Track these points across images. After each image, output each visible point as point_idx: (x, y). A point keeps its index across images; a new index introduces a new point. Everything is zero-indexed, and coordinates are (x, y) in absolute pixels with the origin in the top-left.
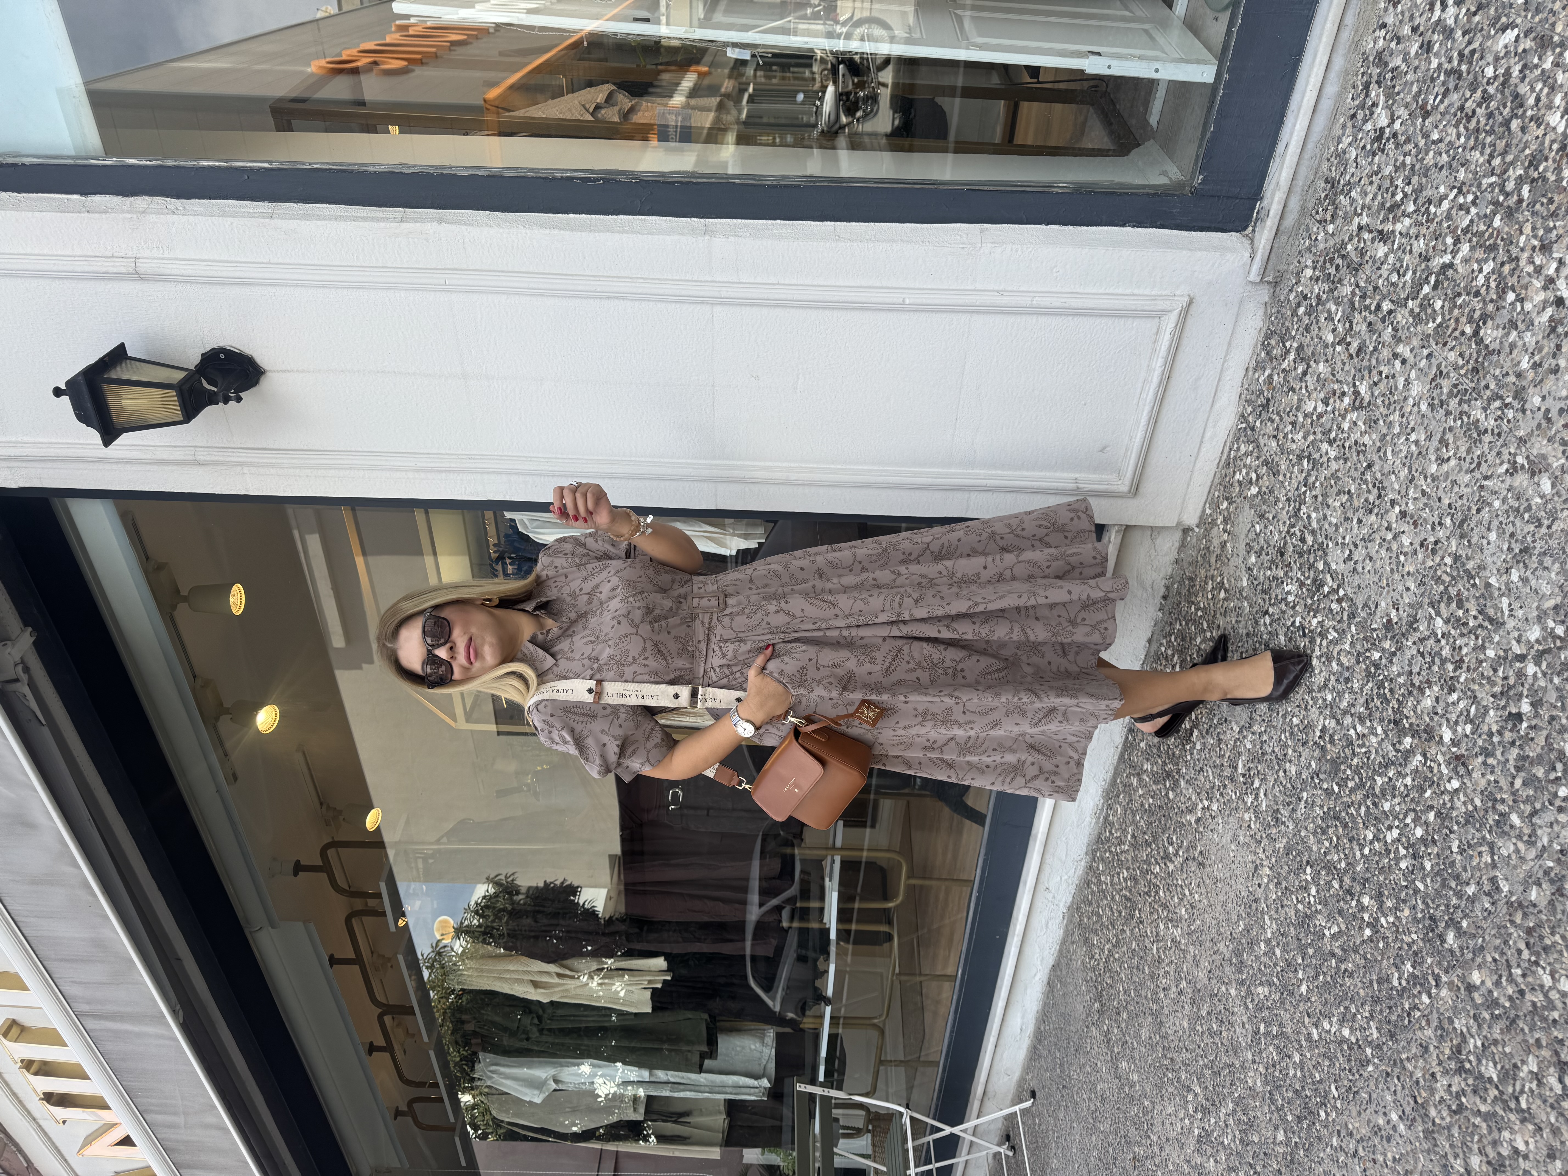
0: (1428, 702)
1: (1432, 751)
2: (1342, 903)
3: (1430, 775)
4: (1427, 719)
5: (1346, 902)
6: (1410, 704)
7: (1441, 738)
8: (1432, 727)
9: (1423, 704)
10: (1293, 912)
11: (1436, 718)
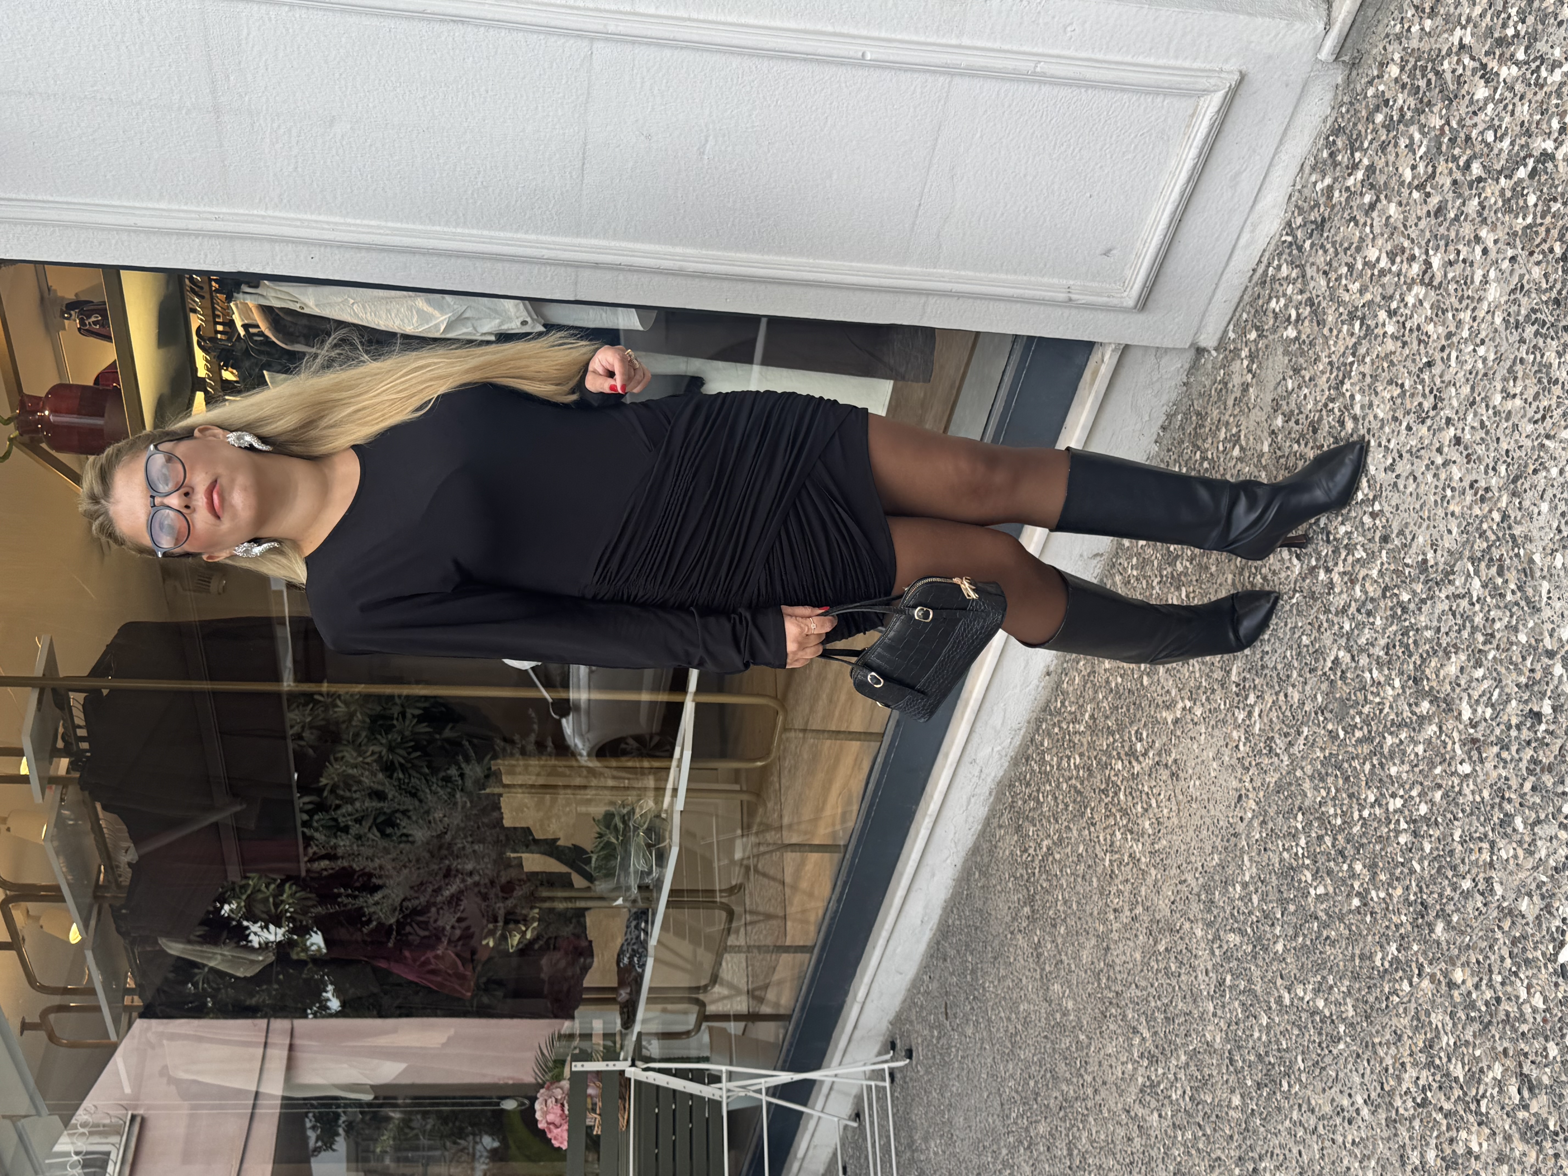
0: (1452, 669)
1: (1450, 724)
2: (1332, 864)
3: (1443, 751)
4: (1449, 688)
5: (1337, 864)
6: (1433, 664)
7: (1460, 714)
8: (1453, 698)
9: (1446, 669)
10: (1277, 860)
11: (1458, 690)
